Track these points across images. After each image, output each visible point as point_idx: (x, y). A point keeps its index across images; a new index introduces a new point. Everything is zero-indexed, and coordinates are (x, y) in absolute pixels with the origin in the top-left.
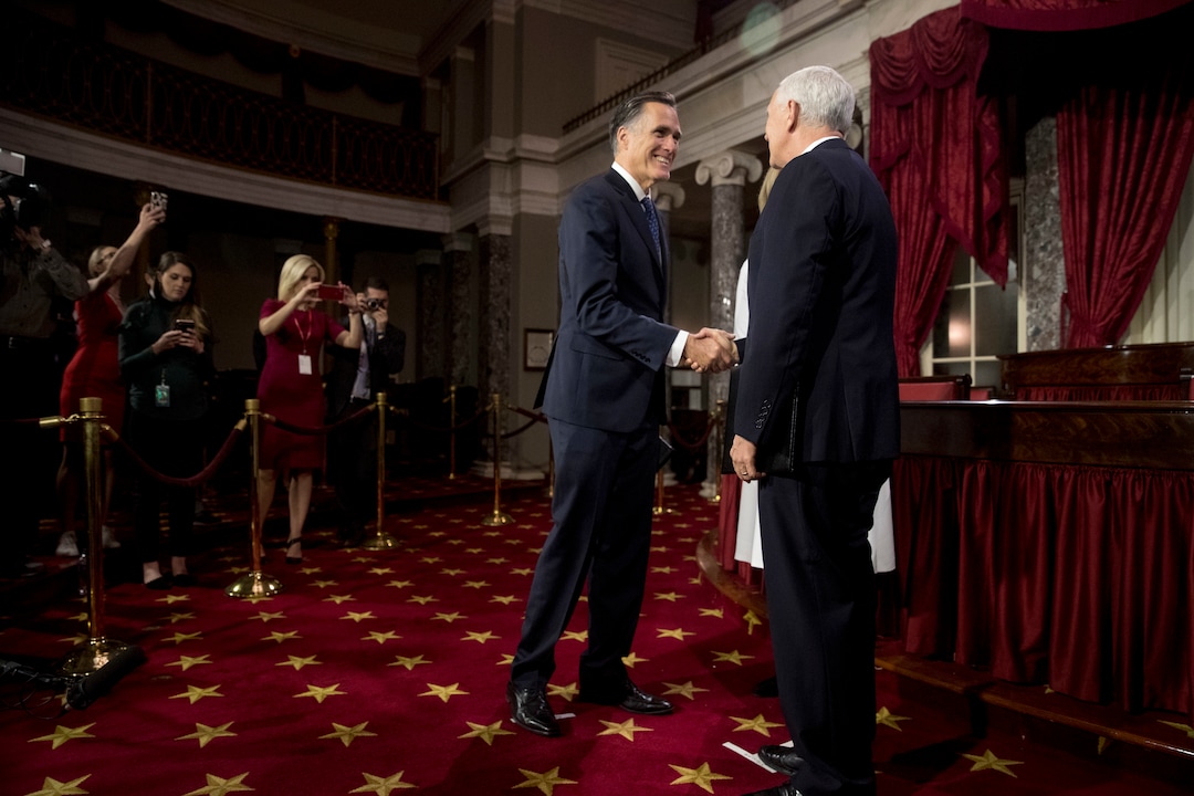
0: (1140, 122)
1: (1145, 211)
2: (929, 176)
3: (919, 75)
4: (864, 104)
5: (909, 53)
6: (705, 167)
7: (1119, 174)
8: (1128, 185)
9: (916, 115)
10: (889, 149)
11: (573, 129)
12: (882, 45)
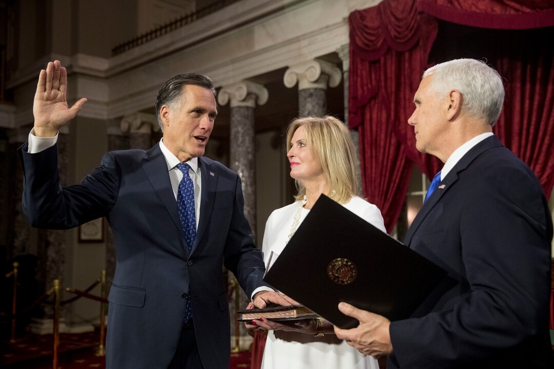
0: (538, 87)
1: (544, 149)
2: (393, 113)
3: (385, 40)
4: (344, 55)
5: (376, 23)
6: (225, 92)
7: (525, 122)
8: (532, 130)
9: (382, 69)
10: (363, 91)
11: (121, 52)
12: (358, 16)
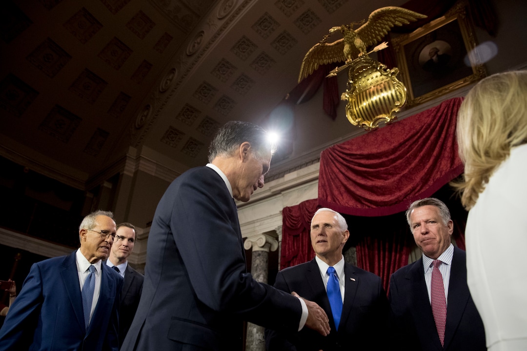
0: (387, 253)
3: (302, 224)
5: (298, 214)
9: (300, 240)
10: (289, 253)
12: (288, 210)
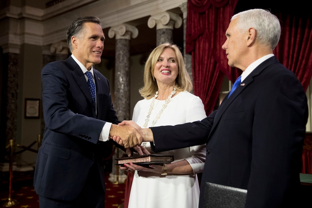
1: (302, 67)
2: (212, 44)
4: (184, 9)
6: (113, 30)
7: (291, 51)
8: (295, 56)
9: (207, 17)
10: (195, 31)
11: (51, 6)
